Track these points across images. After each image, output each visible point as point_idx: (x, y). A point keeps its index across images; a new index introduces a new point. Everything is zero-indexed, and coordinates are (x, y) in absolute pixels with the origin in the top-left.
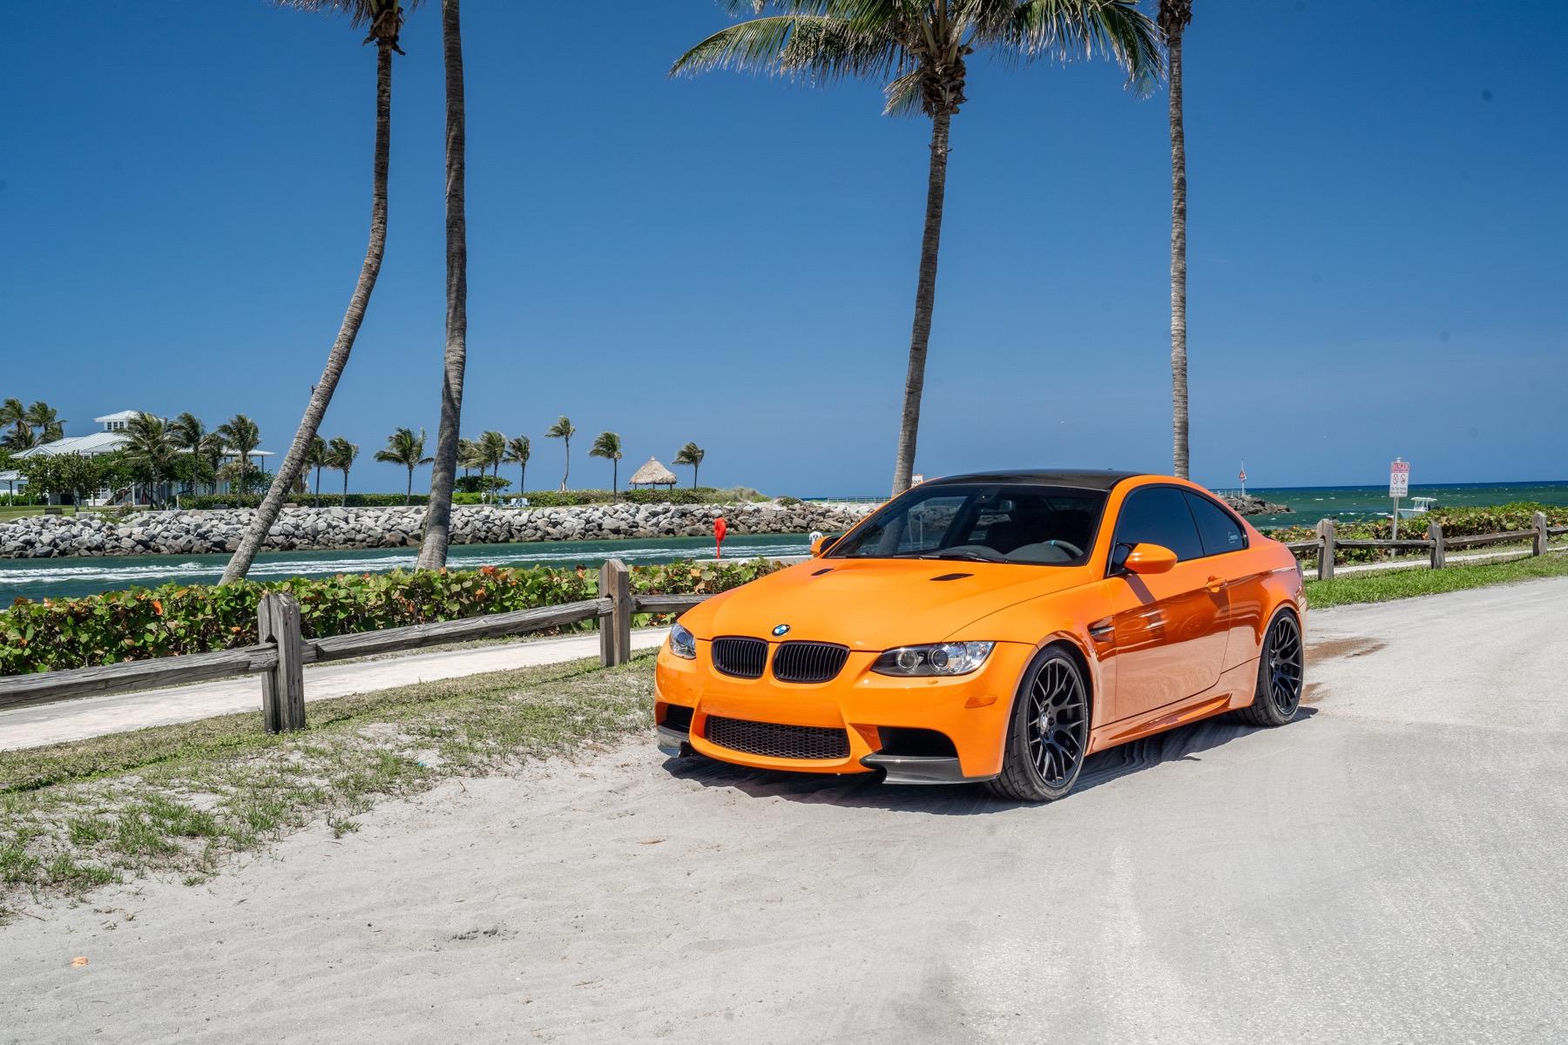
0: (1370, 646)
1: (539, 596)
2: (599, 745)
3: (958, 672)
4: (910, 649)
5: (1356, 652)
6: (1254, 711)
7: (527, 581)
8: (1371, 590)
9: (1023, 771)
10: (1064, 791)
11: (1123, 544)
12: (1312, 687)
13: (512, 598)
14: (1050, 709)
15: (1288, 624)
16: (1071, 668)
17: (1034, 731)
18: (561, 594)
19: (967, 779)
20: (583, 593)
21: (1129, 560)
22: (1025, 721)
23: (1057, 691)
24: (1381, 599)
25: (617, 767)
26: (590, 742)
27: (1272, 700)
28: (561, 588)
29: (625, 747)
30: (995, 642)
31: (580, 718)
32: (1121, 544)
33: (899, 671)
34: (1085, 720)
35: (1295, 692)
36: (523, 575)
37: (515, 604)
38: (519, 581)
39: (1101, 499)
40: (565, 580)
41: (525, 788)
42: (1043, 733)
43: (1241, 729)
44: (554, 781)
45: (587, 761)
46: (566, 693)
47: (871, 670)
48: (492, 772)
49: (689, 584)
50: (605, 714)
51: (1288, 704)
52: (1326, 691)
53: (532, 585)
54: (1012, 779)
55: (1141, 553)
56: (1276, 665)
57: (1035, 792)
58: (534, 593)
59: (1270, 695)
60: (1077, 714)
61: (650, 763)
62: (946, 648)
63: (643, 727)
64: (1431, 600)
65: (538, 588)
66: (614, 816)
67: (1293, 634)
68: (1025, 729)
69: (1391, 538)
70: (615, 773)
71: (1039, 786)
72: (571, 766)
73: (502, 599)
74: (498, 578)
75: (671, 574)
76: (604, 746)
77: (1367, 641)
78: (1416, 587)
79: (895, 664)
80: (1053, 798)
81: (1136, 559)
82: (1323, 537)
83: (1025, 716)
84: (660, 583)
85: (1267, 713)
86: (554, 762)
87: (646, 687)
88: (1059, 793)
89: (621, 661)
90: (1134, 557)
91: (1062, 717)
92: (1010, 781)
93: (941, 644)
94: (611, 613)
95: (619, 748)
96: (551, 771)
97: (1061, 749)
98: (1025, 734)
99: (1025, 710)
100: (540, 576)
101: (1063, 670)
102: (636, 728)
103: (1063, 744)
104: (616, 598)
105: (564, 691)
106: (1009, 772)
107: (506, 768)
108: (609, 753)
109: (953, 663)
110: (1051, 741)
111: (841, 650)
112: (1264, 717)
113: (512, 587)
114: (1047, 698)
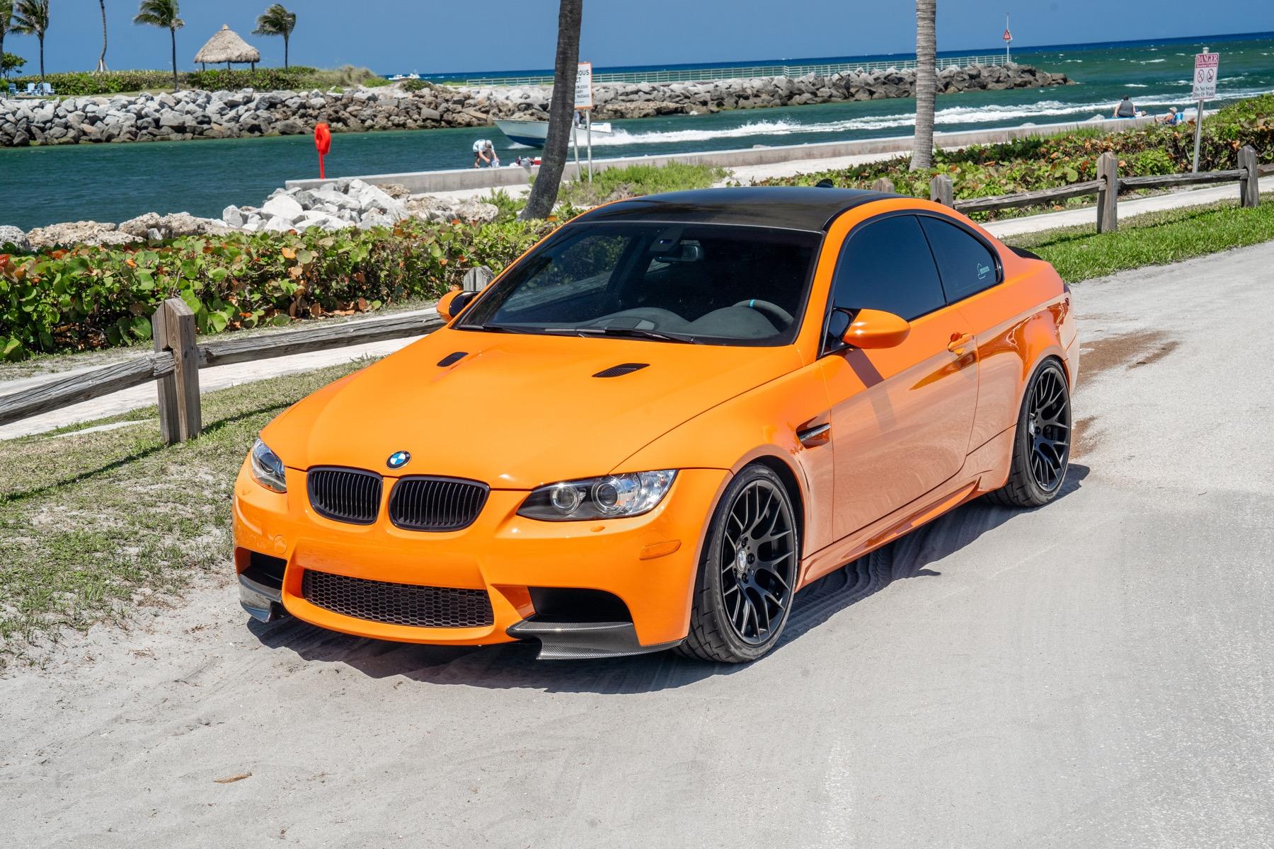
0: (1159, 344)
1: (73, 297)
2: (160, 597)
3: (631, 512)
4: (570, 485)
5: (1141, 357)
6: (1009, 490)
7: (54, 278)
8: (1163, 247)
9: (716, 631)
10: (769, 646)
11: (842, 311)
12: (1084, 425)
13: (35, 301)
14: (749, 544)
15: (1053, 375)
16: (775, 488)
17: (729, 578)
18: (104, 292)
19: (647, 648)
20: (134, 288)
21: (849, 333)
22: (717, 568)
23: (757, 521)
24: (1176, 259)
25: (187, 632)
26: (148, 591)
27: (1031, 477)
28: (103, 284)
29: (196, 594)
30: (677, 470)
31: (133, 551)
32: (839, 309)
33: (556, 512)
34: (793, 553)
35: (1061, 461)
36: (48, 269)
37: (40, 309)
38: (42, 276)
39: (812, 245)
40: (108, 273)
41: (58, 690)
42: (740, 576)
43: (994, 515)
44: (100, 669)
45: (145, 623)
46: (114, 506)
47: (517, 514)
48: (12, 661)
49: (282, 269)
50: (168, 541)
51: (1052, 476)
52: (1101, 433)
53: (62, 281)
54: (702, 640)
55: (867, 323)
56: (1037, 428)
57: (732, 655)
58: (65, 292)
59: (1028, 469)
60: (783, 546)
61: (231, 621)
62: (613, 482)
63: (221, 557)
64: (1241, 256)
65: (71, 285)
66: (182, 729)
67: (1058, 387)
68: (717, 579)
69: (1191, 171)
70: (184, 645)
71: (736, 647)
72: (123, 637)
73: (20, 303)
74: (13, 274)
75: (255, 256)
76: (169, 599)
77: (1154, 336)
78: (1221, 238)
79: (548, 502)
80: (753, 658)
81: (859, 332)
82: (1105, 177)
83: (717, 562)
84: (241, 270)
85: (1025, 493)
86: (98, 632)
87: (223, 486)
88: (761, 651)
89: (189, 437)
90: (857, 328)
91: (766, 552)
92: (699, 642)
93: (606, 477)
94: (172, 372)
95: (188, 597)
96: (94, 650)
97: (764, 593)
98: (718, 585)
99: (717, 556)
100: (72, 269)
101: (765, 493)
102: (212, 560)
103: (765, 586)
104: (179, 352)
105: (109, 503)
106: (699, 633)
107: (32, 652)
108: (174, 608)
109: (623, 500)
110: (752, 583)
111: (478, 488)
112: (1021, 497)
113: (34, 285)
114: (745, 531)
